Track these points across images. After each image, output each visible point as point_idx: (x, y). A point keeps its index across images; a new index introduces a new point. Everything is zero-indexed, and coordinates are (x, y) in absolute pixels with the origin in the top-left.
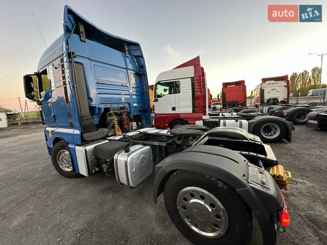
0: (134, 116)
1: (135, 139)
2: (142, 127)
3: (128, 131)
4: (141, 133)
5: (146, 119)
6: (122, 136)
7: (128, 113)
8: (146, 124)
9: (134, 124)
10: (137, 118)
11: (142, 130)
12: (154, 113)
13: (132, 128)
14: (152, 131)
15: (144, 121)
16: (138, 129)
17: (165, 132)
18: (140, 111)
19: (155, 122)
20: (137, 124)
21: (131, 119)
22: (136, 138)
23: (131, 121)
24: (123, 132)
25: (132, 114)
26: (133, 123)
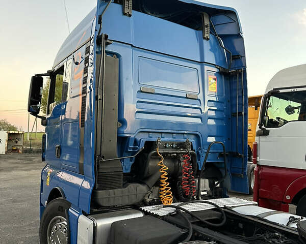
0: (207, 165)
1: (200, 223)
2: (221, 194)
3: (187, 199)
4: (217, 209)
5: (234, 175)
6: (172, 210)
7: (194, 158)
8: (233, 187)
9: (205, 183)
10: (213, 171)
11: (221, 202)
12: (255, 162)
13: (198, 191)
14: (246, 207)
15: (228, 182)
16: (211, 198)
18: (221, 155)
19: (257, 185)
20: (212, 185)
21: (198, 171)
22: (203, 220)
23: (198, 174)
24: (177, 198)
25: (202, 159)
26: (202, 180)
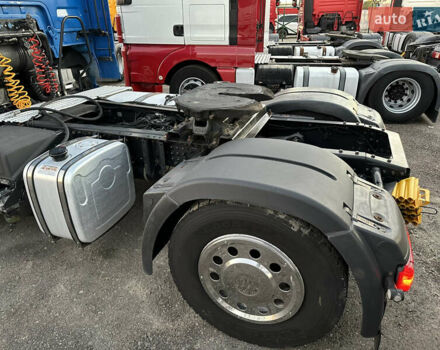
0: (65, 50)
1: (75, 120)
2: (89, 84)
3: (49, 97)
4: (90, 102)
5: (101, 60)
6: (35, 113)
7: (44, 42)
8: (103, 74)
9: (67, 75)
10: (73, 57)
11: (92, 94)
12: (121, 40)
13: (61, 85)
14: (121, 95)
15: (95, 68)
16: (78, 90)
17: (157, 99)
18: (80, 35)
19: (128, 68)
20: (77, 76)
21: (54, 59)
22: (77, 116)
23: (56, 63)
24: (36, 98)
25: (57, 42)
26: (63, 71)
